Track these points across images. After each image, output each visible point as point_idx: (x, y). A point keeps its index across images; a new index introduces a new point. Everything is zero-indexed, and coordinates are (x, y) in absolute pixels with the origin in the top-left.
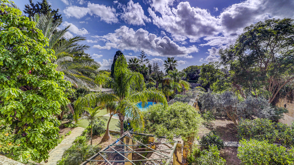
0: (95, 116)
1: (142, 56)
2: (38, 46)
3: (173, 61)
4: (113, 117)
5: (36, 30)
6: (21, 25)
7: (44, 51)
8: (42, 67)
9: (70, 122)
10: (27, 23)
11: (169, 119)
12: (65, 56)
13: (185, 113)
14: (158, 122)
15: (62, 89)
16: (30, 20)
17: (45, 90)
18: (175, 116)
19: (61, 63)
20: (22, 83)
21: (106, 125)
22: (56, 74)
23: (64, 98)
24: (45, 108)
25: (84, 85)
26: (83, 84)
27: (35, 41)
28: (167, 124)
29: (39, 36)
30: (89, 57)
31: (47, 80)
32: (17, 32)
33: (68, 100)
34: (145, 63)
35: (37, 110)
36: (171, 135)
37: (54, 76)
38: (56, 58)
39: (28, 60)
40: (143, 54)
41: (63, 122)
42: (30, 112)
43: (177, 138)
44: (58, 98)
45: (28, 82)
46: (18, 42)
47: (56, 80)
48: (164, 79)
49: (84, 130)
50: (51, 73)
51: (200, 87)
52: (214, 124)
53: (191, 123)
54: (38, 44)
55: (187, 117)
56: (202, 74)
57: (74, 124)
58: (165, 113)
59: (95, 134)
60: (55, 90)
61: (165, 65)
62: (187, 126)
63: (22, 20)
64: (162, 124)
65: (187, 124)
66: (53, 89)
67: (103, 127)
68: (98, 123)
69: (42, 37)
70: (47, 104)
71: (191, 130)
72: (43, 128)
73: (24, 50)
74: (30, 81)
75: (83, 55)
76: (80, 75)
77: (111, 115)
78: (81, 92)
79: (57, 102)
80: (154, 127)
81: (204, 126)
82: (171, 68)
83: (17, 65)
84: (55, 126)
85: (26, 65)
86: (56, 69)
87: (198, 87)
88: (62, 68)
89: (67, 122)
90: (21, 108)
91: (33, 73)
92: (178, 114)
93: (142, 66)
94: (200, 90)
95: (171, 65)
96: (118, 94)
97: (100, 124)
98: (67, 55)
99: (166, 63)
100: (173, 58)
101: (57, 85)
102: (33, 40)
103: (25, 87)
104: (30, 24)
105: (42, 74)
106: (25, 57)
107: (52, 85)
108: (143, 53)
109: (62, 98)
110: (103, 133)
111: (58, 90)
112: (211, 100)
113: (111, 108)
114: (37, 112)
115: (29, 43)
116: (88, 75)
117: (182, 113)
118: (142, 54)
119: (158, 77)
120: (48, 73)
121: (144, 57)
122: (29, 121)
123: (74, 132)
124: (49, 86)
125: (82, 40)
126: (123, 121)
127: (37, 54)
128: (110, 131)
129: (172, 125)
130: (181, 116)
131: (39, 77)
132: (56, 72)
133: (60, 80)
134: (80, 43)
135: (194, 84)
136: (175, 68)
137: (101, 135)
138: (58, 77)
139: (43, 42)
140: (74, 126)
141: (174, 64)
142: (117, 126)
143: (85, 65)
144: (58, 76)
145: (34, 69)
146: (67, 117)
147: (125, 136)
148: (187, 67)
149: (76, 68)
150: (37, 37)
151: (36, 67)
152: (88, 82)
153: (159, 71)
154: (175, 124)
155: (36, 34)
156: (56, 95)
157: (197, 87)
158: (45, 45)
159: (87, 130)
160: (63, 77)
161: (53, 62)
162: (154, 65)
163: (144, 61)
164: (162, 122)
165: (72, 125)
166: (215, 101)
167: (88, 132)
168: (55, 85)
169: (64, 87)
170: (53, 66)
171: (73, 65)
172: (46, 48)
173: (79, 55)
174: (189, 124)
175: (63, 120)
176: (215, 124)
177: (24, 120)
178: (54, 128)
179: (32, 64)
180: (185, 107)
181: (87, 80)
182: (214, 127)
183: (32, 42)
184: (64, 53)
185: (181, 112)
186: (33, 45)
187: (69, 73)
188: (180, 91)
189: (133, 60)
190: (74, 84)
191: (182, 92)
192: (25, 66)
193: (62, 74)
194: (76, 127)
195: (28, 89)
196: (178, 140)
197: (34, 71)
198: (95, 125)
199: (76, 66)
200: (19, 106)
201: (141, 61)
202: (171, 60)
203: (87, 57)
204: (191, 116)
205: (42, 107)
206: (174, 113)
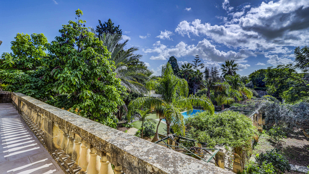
0: (145, 118)
1: (196, 61)
2: (104, 59)
3: (233, 65)
4: (162, 121)
5: (103, 47)
6: (94, 44)
7: (107, 63)
8: (106, 75)
9: (127, 123)
10: (97, 43)
11: (214, 127)
12: (122, 65)
13: (234, 122)
14: (201, 128)
15: (119, 93)
16: (100, 40)
17: (107, 93)
18: (222, 124)
19: (119, 71)
20: (94, 87)
21: (156, 128)
22: (115, 81)
23: (120, 100)
24: (107, 106)
25: (136, 90)
26: (136, 88)
27: (102, 56)
28: (211, 131)
29: (105, 52)
30: (143, 64)
31: (109, 85)
32: (92, 50)
33: (123, 102)
34: (199, 68)
35: (102, 107)
36: (212, 142)
37: (114, 82)
38: (116, 68)
39: (98, 70)
40: (198, 59)
41: (121, 122)
42: (98, 108)
43: (220, 146)
44: (116, 99)
45: (97, 87)
46: (92, 57)
47: (115, 85)
48: (216, 85)
49: (137, 131)
50: (112, 79)
51: (269, 96)
52: (284, 143)
53: (239, 134)
54: (104, 57)
55: (235, 127)
56: (268, 79)
57: (129, 125)
58: (211, 120)
59: (146, 136)
60: (114, 92)
61: (223, 70)
62: (234, 136)
63: (94, 41)
64: (206, 131)
65: (235, 134)
66: (112, 92)
67: (153, 129)
68: (148, 126)
69: (107, 52)
70: (108, 103)
71: (239, 140)
72: (106, 122)
73: (95, 63)
74: (98, 85)
75: (138, 63)
76: (134, 81)
77: (161, 120)
78: (135, 96)
79: (115, 102)
80: (197, 134)
81: (269, 143)
82: (230, 73)
83: (91, 74)
84: (114, 122)
85: (97, 74)
86: (115, 76)
87: (267, 96)
88: (121, 75)
89: (125, 122)
90: (93, 105)
91: (101, 79)
92: (226, 123)
93: (195, 72)
94: (269, 100)
95: (229, 69)
96: (165, 100)
97: (151, 127)
98: (124, 65)
99: (223, 67)
100: (233, 62)
101: (115, 89)
102: (101, 55)
103: (95, 90)
104: (99, 43)
105: (106, 80)
106: (96, 68)
107: (112, 89)
108: (198, 57)
109: (119, 99)
110: (153, 135)
111: (116, 93)
112: (277, 111)
113: (160, 112)
114: (102, 109)
115: (98, 58)
116: (141, 81)
117: (230, 122)
118: (196, 59)
119: (210, 83)
120: (110, 80)
121: (199, 62)
122: (97, 115)
123: (129, 132)
124: (110, 90)
125: (136, 50)
126: (169, 125)
127: (103, 65)
128: (159, 135)
129: (216, 133)
130: (227, 125)
131: (104, 83)
132: (115, 79)
133: (118, 85)
134: (135, 53)
135: (262, 92)
136: (235, 73)
137: (151, 137)
138: (116, 83)
139: (107, 56)
140: (130, 126)
141: (234, 68)
142: (165, 130)
143: (138, 72)
144: (117, 81)
145: (101, 77)
146: (124, 118)
147: (169, 137)
148: (254, 71)
149: (131, 75)
150: (104, 52)
151: (103, 75)
152: (140, 87)
153: (218, 76)
154: (220, 133)
155: (103, 50)
156: (114, 97)
157: (265, 96)
158: (108, 58)
159: (140, 131)
160: (120, 82)
161: (114, 71)
162: (212, 70)
163: (199, 65)
164: (206, 129)
165: (128, 125)
166: (282, 113)
167: (140, 133)
168: (114, 88)
169: (120, 90)
170: (113, 74)
171: (129, 73)
172: (109, 59)
173: (135, 63)
174: (236, 134)
175: (121, 120)
176: (287, 143)
177: (94, 114)
178: (113, 123)
179: (100, 73)
180: (235, 117)
181: (139, 85)
182: (284, 146)
183: (100, 56)
184: (121, 63)
185: (229, 120)
186: (101, 58)
187: (125, 79)
188: (239, 99)
189: (186, 65)
190: (128, 88)
191: (243, 100)
192: (95, 74)
193: (119, 80)
194: (131, 127)
195: (97, 92)
196: (220, 149)
197: (101, 78)
198: (146, 127)
199: (131, 74)
200: (91, 103)
201: (195, 66)
202: (230, 63)
203: (141, 65)
204: (242, 126)
205: (105, 105)
206: (221, 121)
